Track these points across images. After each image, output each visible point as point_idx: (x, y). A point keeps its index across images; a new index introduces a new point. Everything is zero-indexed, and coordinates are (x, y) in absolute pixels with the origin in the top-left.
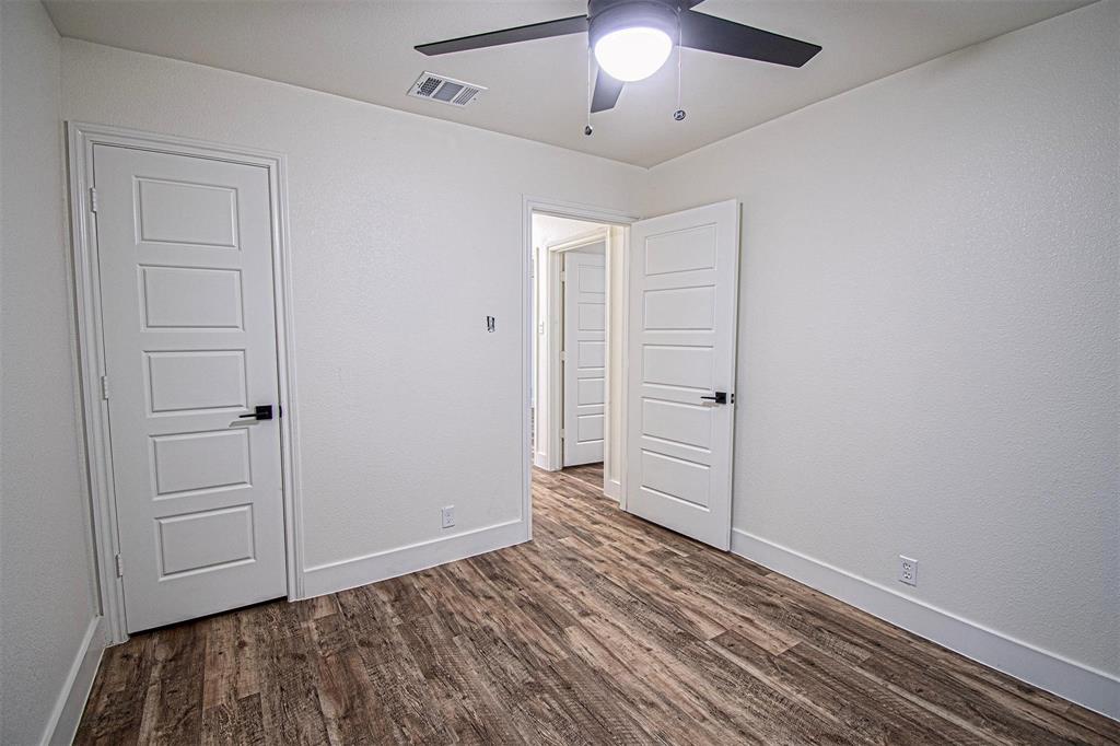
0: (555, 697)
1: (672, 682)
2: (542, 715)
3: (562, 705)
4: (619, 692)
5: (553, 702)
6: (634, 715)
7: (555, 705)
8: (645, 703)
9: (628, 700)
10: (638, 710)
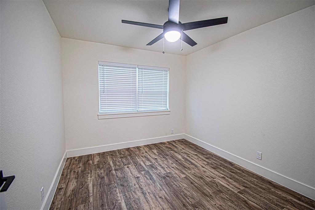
0: (188, 202)
1: (151, 203)
2: (191, 198)
3: (185, 200)
4: (168, 202)
5: (188, 201)
6: (166, 195)
7: (187, 200)
8: (162, 198)
9: (167, 199)
10: (165, 196)
